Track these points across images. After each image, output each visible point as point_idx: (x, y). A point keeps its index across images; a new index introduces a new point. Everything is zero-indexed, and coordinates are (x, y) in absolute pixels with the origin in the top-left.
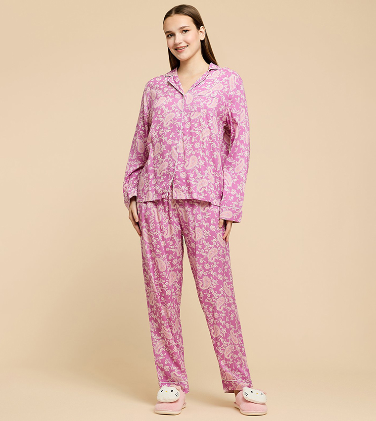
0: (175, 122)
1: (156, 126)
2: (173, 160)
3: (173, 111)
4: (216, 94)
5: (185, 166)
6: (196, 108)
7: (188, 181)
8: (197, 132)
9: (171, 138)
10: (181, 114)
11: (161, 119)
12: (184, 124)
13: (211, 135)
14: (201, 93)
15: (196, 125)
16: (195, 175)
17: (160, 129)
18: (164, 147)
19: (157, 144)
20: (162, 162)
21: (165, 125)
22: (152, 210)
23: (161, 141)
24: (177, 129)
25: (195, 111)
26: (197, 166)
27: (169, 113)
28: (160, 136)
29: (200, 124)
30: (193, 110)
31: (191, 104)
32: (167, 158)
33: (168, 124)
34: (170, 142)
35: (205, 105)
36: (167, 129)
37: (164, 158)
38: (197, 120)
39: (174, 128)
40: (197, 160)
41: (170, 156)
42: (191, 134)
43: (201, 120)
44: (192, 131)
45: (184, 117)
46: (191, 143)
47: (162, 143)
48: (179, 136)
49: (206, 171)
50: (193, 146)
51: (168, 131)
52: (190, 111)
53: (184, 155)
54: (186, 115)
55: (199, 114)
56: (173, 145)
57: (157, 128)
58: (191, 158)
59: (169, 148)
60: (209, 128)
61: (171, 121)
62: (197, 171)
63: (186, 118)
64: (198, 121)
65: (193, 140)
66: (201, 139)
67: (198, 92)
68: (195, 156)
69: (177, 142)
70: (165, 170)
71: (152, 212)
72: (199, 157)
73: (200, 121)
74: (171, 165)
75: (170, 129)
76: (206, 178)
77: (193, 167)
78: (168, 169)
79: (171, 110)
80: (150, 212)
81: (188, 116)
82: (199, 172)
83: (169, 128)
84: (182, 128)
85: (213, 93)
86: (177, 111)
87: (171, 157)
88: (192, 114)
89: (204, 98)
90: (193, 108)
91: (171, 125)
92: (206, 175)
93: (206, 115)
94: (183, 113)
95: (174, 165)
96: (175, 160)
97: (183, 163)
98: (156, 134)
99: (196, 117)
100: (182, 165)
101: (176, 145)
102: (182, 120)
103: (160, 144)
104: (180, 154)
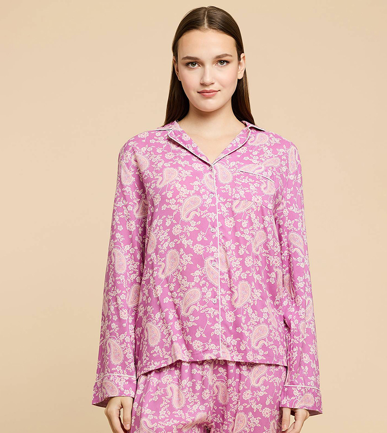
0: (204, 214)
1: (164, 221)
2: (211, 285)
3: (198, 193)
4: (270, 174)
5: (233, 301)
6: (242, 193)
7: (239, 330)
8: (248, 238)
9: (199, 243)
10: (214, 200)
11: (174, 207)
12: (222, 218)
13: (266, 243)
14: (246, 168)
15: (245, 224)
16: (248, 319)
17: (172, 225)
18: (188, 259)
19: (169, 252)
20: (188, 288)
21: (183, 218)
22: (169, 387)
23: (178, 247)
24: (210, 226)
25: (242, 199)
26: (250, 301)
27: (189, 195)
28: (173, 237)
29: (251, 223)
30: (237, 196)
31: (233, 185)
32: (197, 280)
34: (198, 249)
35: (259, 188)
36: (190, 225)
37: (191, 279)
38: (246, 215)
39: (203, 224)
40: (250, 290)
41: (203, 277)
42: (237, 239)
43: (253, 216)
44: (238, 234)
45: (220, 207)
46: (238, 256)
47: (182, 250)
49: (265, 310)
50: (242, 263)
51: (191, 229)
52: (231, 197)
53: (230, 277)
54: (224, 203)
55: (250, 204)
56: (207, 255)
57: (168, 223)
58: (239, 286)
59: (199, 260)
60: (265, 229)
61: (196, 210)
62: (250, 311)
63: (224, 209)
64: (247, 218)
65: (241, 252)
66: (254, 250)
67: (240, 166)
68: (247, 283)
70: (196, 304)
71: (169, 391)
72: (253, 284)
73: (250, 217)
74: (209, 294)
75: (196, 226)
76: (266, 321)
77: (244, 303)
78: (202, 303)
79: (193, 191)
80: (165, 391)
81: (228, 205)
82: (254, 312)
84: (219, 224)
85: (266, 171)
86: (204, 193)
87: (206, 279)
88: (236, 203)
89: (254, 178)
90: (237, 192)
91: (196, 218)
92: (265, 316)
93: (261, 207)
94: (217, 197)
95: (214, 295)
96: (216, 284)
97: (229, 292)
98: (166, 234)
99: (244, 210)
100: (228, 298)
101: (212, 254)
102: (218, 210)
103: (177, 253)
104: (222, 274)
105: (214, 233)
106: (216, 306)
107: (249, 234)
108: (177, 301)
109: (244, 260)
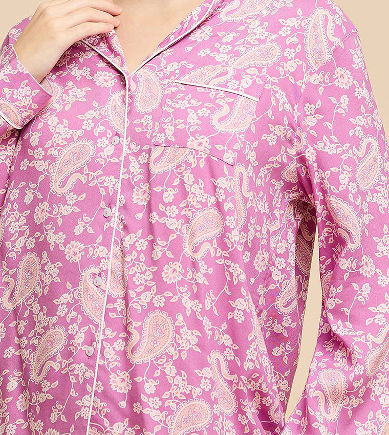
0: (95, 179)
1: (23, 194)
2: (87, 321)
3: (89, 135)
4: (247, 82)
5: (128, 350)
6: (170, 130)
8: (174, 225)
9: (79, 238)
10: (118, 149)
11: (41, 166)
12: (128, 186)
13: (224, 236)
14: (193, 76)
15: (169, 196)
16: (165, 384)
17: (36, 202)
18: (53, 270)
19: (25, 258)
20: (46, 328)
21: (55, 188)
23: (41, 247)
24: (103, 204)
25: (168, 143)
26: (172, 351)
27: (70, 140)
28: (35, 227)
29: (183, 193)
30: (161, 138)
31: (157, 115)
32: (62, 311)
33: (69, 185)
34: (74, 251)
35: (205, 120)
36: (65, 203)
37: (52, 312)
38: (173, 177)
39: (91, 199)
40: (173, 328)
41: (75, 305)
42: (151, 228)
43: (189, 178)
44: (153, 218)
45: (127, 163)
46: (150, 262)
47: (45, 255)
48: (111, 229)
49: (207, 372)
50: (157, 277)
51: (66, 210)
52: (149, 142)
53: (127, 305)
54: (137, 155)
55: (183, 155)
56: (87, 262)
57: (28, 200)
58: (147, 320)
59: (72, 273)
60: (219, 205)
61: (81, 171)
62: (171, 369)
63: (135, 167)
64: (176, 182)
65: (156, 254)
66: (188, 250)
68: (165, 315)
69: (101, 251)
70: (54, 358)
72: (180, 317)
73: (181, 182)
74: (81, 339)
75: (77, 204)
76: (206, 396)
77: (158, 352)
78: (67, 354)
79: (80, 132)
81: (143, 159)
82: (178, 373)
83: (72, 198)
84: (120, 198)
86: (102, 135)
88: (156, 153)
90: (162, 131)
91: (79, 188)
92: (206, 385)
94: (125, 143)
95: (90, 341)
96: (96, 320)
97: (123, 335)
98: (23, 220)
99: (170, 167)
100: (119, 345)
101: (98, 261)
102: (122, 170)
103: (37, 260)
104: (110, 300)
105: (108, 219)
106: (90, 361)
107: (178, 217)
108: (26, 354)
109: (160, 270)
